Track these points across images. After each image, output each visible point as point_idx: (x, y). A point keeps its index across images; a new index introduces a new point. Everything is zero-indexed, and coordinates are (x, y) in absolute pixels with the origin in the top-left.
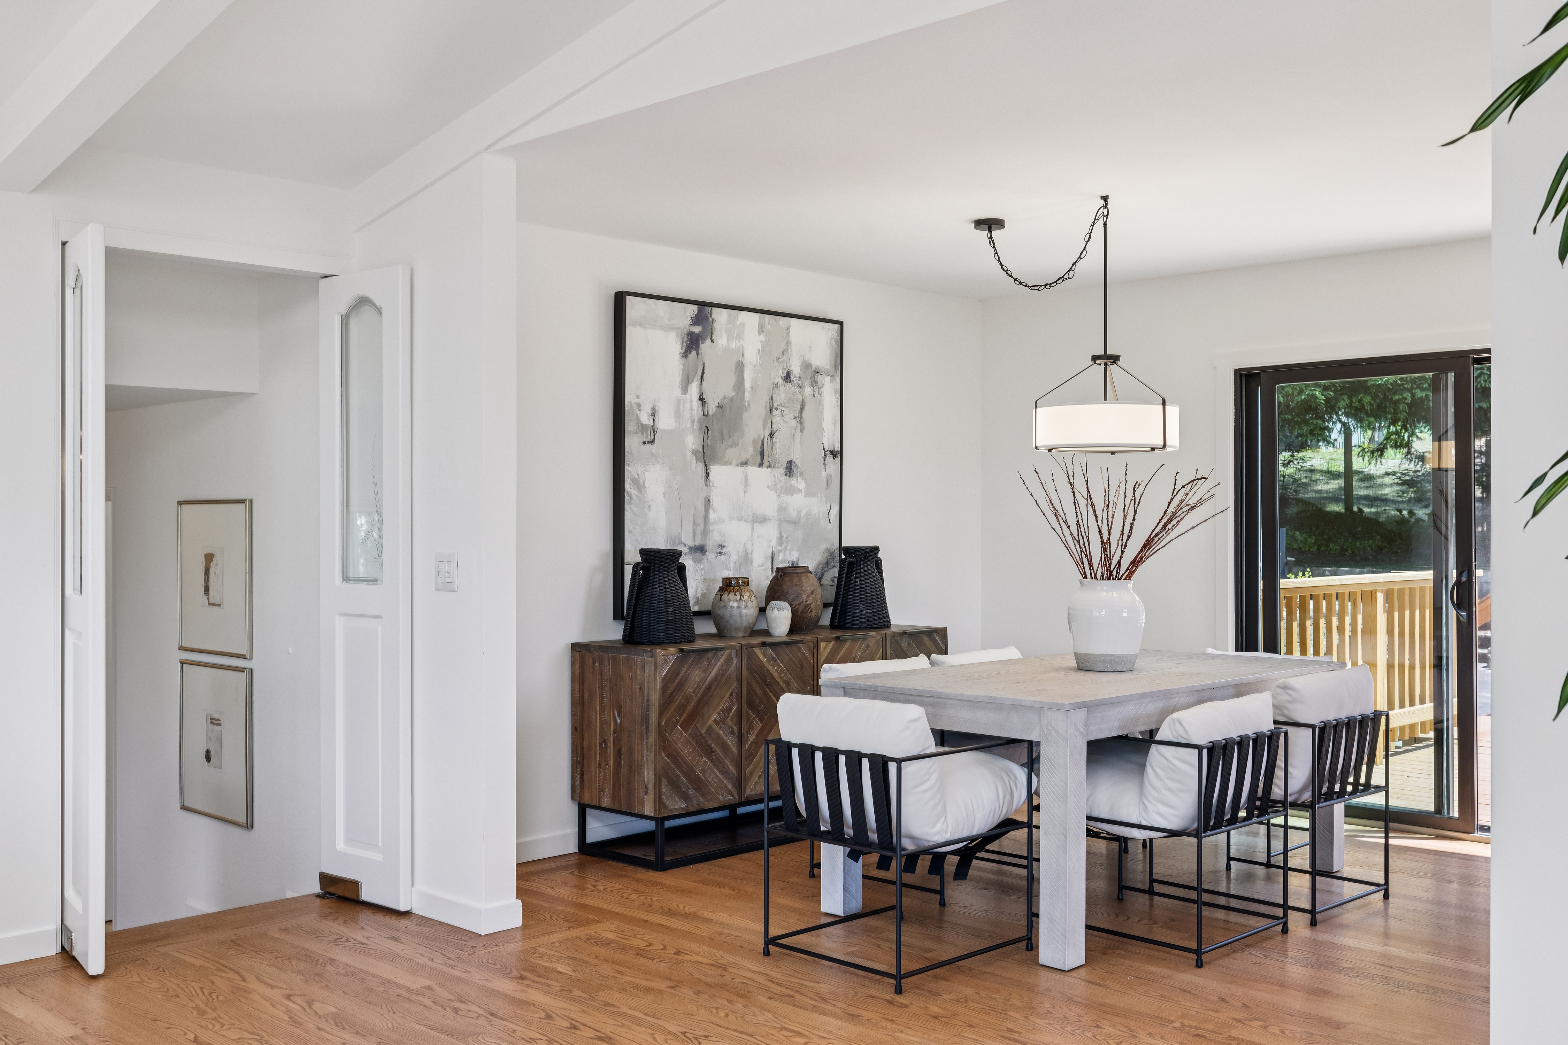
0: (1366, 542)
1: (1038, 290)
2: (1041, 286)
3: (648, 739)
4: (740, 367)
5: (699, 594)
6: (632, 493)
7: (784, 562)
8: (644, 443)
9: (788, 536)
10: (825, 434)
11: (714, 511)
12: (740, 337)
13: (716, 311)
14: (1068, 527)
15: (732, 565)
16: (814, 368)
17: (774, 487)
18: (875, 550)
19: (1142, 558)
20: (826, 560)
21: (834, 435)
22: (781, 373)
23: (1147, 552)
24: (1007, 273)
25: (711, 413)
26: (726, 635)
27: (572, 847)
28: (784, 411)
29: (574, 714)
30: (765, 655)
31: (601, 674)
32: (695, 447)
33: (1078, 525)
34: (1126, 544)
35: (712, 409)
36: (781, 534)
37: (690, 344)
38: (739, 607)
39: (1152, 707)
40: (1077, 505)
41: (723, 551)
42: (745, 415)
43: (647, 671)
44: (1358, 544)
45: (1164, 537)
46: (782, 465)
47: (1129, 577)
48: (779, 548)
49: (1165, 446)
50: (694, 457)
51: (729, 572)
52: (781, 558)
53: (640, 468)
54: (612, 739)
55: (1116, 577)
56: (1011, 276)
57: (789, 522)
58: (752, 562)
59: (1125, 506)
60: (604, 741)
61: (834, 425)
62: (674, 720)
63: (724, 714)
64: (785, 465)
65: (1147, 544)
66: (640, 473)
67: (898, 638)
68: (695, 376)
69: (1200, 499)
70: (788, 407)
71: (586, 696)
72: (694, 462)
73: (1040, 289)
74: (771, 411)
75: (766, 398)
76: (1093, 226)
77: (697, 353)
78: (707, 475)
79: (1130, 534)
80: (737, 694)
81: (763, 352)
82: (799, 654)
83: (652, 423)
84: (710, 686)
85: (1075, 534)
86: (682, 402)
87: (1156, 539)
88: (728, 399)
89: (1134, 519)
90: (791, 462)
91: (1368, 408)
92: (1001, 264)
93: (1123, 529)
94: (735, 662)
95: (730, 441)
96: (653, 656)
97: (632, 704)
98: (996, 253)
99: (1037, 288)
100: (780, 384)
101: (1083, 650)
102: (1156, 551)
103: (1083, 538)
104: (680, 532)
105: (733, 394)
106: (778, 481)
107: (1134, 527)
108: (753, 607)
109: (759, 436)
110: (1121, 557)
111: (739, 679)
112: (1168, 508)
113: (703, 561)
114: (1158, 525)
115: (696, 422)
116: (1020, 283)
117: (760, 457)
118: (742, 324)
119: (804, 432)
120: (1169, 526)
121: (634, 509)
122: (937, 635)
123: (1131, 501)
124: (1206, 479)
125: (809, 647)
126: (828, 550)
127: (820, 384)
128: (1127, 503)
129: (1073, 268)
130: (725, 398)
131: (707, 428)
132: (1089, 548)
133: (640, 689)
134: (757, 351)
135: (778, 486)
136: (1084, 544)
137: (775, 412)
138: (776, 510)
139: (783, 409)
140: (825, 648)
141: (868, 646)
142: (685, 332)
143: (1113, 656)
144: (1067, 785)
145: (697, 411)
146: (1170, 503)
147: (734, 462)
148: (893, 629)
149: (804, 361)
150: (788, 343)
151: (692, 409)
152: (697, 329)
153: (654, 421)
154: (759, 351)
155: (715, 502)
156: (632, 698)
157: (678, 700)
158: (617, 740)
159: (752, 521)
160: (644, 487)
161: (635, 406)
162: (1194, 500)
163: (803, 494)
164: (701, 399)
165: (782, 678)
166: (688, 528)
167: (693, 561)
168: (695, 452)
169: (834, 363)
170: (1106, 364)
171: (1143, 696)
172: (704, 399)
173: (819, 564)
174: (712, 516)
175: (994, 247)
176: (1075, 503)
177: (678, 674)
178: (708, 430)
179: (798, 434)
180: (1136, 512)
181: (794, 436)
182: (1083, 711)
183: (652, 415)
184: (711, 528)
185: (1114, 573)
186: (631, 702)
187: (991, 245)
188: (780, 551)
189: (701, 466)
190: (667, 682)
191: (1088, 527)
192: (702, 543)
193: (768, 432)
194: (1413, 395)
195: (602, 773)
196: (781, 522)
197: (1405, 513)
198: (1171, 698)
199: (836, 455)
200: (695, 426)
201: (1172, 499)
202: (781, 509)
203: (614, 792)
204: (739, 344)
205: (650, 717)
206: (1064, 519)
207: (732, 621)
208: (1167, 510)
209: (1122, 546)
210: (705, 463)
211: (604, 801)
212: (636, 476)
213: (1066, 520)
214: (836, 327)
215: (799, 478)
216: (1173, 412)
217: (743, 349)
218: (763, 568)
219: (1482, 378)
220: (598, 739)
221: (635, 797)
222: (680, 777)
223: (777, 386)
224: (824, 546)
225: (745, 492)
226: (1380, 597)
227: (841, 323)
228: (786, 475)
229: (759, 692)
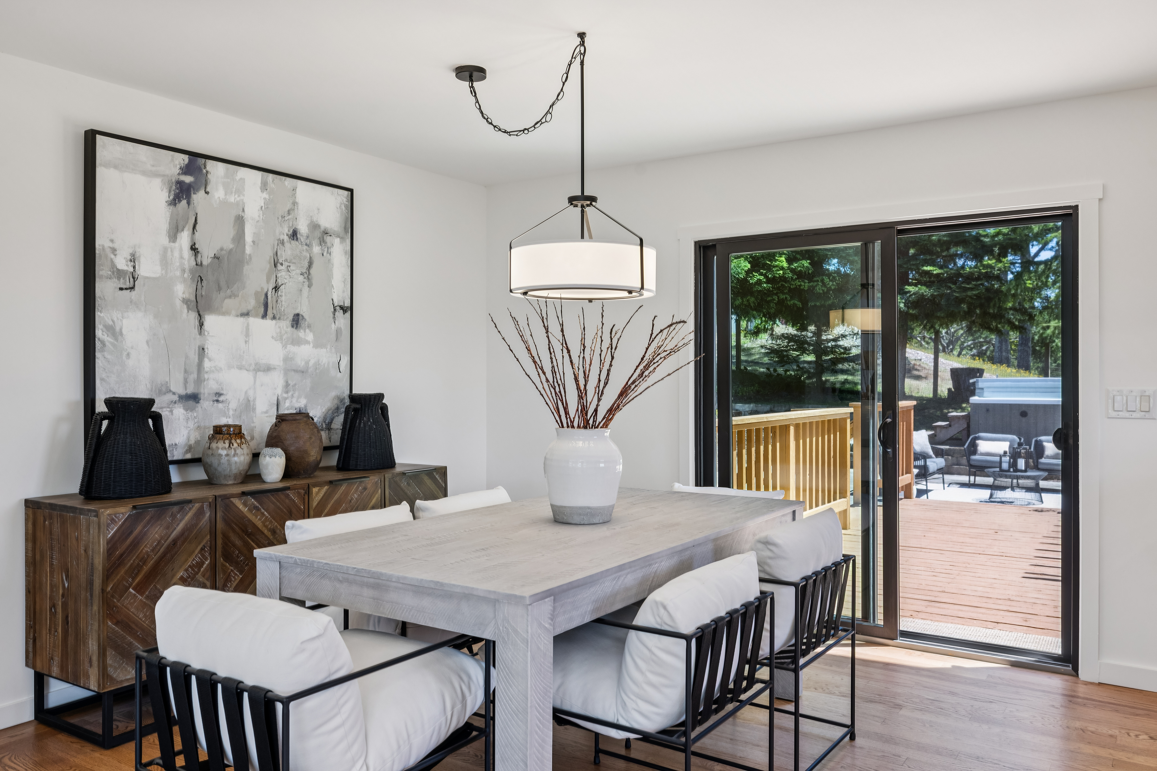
0: (750, 388)
1: (517, 135)
2: (520, 131)
3: (92, 606)
4: (240, 221)
5: (192, 442)
6: (106, 340)
7: (291, 409)
8: (121, 289)
9: (295, 384)
10: (335, 290)
11: (210, 360)
12: (240, 191)
13: (210, 164)
14: (544, 373)
15: (231, 413)
16: (322, 229)
17: (279, 338)
18: (381, 396)
19: (618, 406)
20: (336, 406)
21: (344, 292)
22: (286, 230)
23: (623, 399)
24: (487, 121)
25: (205, 263)
26: (215, 483)
27: (28, 714)
28: (290, 266)
29: (27, 575)
30: (245, 504)
31: (51, 533)
32: (187, 296)
33: (554, 372)
34: (602, 391)
35: (206, 258)
36: (287, 382)
37: (179, 193)
38: (227, 455)
39: (630, 579)
40: (552, 350)
41: (221, 399)
42: (246, 269)
43: (91, 532)
44: (745, 389)
45: (640, 384)
46: (287, 318)
47: (606, 426)
48: (285, 395)
49: (642, 288)
50: (185, 306)
51: (228, 419)
52: (287, 404)
53: (116, 315)
54: (60, 604)
55: (592, 426)
56: (491, 123)
57: (296, 371)
58: (254, 409)
59: (602, 351)
60: (53, 606)
61: (344, 283)
62: (125, 583)
63: (193, 570)
64: (291, 317)
65: (624, 393)
66: (115, 319)
67: (397, 479)
68: (186, 225)
69: (676, 346)
70: (294, 263)
71: (38, 557)
72: (186, 311)
73: (518, 134)
74: (275, 266)
75: (270, 253)
76: (570, 65)
77: (189, 203)
78: (201, 325)
79: (606, 381)
80: (210, 548)
81: (266, 208)
82: (287, 501)
83: (132, 269)
84: (175, 542)
85: (551, 380)
86: (169, 250)
87: (633, 387)
88: (225, 250)
89: (611, 365)
90: (298, 315)
91: (752, 305)
92: (482, 113)
93: (599, 375)
94: (208, 515)
95: (229, 291)
96: (97, 516)
97: (78, 567)
98: (477, 102)
99: (516, 133)
100: (285, 240)
101: (558, 503)
102: (633, 399)
103: (559, 385)
104: (167, 379)
105: (231, 246)
106: (283, 332)
107: (611, 373)
108: (244, 454)
109: (262, 289)
110: (597, 405)
111: (213, 532)
112: (645, 354)
113: (197, 409)
114: (635, 371)
115: (187, 271)
116: (500, 130)
117: (263, 309)
118: (242, 180)
119: (312, 288)
120: (646, 373)
121: (109, 357)
122: (437, 474)
123: (608, 348)
124: (684, 322)
125: (299, 493)
126: (338, 397)
127: (329, 244)
128: (604, 349)
129: (551, 111)
130: (222, 249)
131: (201, 278)
132: (565, 396)
133: (85, 551)
134: (259, 207)
135: (284, 337)
136: (560, 392)
137: (279, 267)
138: (282, 359)
139: (289, 264)
140: (317, 493)
141: (365, 489)
142: (174, 180)
143: (589, 508)
144: (527, 699)
145: (189, 261)
146: (647, 349)
147: (233, 312)
148: (398, 469)
149: (312, 222)
150: (295, 203)
151: (181, 257)
152: (188, 179)
153: (134, 267)
154: (262, 207)
155: (211, 350)
156: (78, 560)
157: (131, 561)
158: (65, 605)
159: (254, 370)
160: (121, 333)
161: (108, 251)
162: (670, 346)
163: (311, 345)
164: (194, 249)
165: (266, 527)
166: (179, 376)
167: (184, 409)
168: (185, 301)
169: (343, 226)
170: (582, 206)
171: (621, 568)
172: (197, 249)
173: (329, 410)
174: (207, 364)
175: (475, 96)
176: (549, 348)
177: (131, 533)
178: (202, 280)
179: (306, 290)
180: (613, 358)
181: (301, 290)
182: (549, 600)
183: (131, 261)
184: (206, 376)
185: (591, 422)
186: (78, 564)
187: (472, 93)
188: (286, 399)
189: (193, 315)
190: (112, 545)
191: (564, 374)
192: (196, 391)
193: (272, 285)
194: (778, 297)
195: (52, 640)
196: (287, 371)
197: (772, 370)
198: (650, 565)
199: (346, 310)
200: (186, 275)
201: (649, 345)
202: (287, 359)
203: (62, 661)
204: (238, 199)
205: (94, 583)
206: (540, 365)
207: (220, 469)
208: (644, 356)
209: (598, 394)
210: (198, 312)
211: (54, 671)
212: (111, 323)
213: (542, 367)
214: (346, 193)
215: (307, 331)
216: (650, 254)
217: (244, 204)
218: (266, 415)
219: (818, 287)
220: (48, 603)
221: (80, 668)
222: (133, 644)
223: (282, 243)
224: (333, 394)
225: (246, 342)
226: (792, 429)
227: (351, 191)
228: (293, 327)
229: (238, 542)
